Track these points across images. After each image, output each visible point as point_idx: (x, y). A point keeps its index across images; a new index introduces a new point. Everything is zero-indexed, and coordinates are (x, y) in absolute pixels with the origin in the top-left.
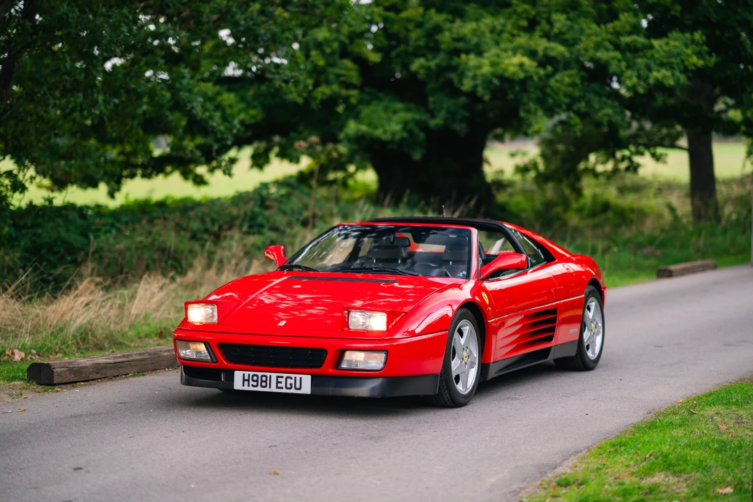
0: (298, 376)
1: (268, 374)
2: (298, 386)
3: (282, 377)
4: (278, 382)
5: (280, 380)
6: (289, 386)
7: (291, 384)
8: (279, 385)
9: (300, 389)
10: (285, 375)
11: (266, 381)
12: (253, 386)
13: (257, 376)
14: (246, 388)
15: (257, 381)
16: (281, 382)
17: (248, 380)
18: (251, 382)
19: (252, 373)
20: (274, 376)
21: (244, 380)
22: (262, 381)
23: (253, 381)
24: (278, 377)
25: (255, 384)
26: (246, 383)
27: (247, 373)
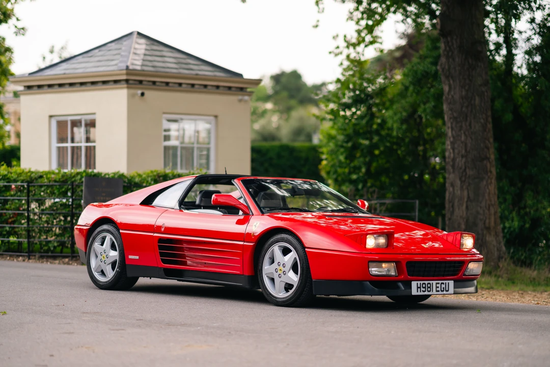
0: (447, 282)
1: (431, 282)
2: (447, 289)
3: (439, 283)
4: (437, 287)
5: (438, 285)
6: (442, 289)
7: (444, 288)
8: (438, 289)
9: (448, 291)
10: (440, 282)
11: (430, 287)
12: (423, 291)
13: (425, 284)
14: (419, 293)
15: (425, 288)
16: (438, 287)
17: (420, 288)
18: (422, 289)
19: (422, 282)
20: (434, 282)
21: (418, 288)
22: (428, 287)
23: (423, 288)
24: (437, 283)
25: (424, 289)
26: (419, 289)
27: (419, 282)
